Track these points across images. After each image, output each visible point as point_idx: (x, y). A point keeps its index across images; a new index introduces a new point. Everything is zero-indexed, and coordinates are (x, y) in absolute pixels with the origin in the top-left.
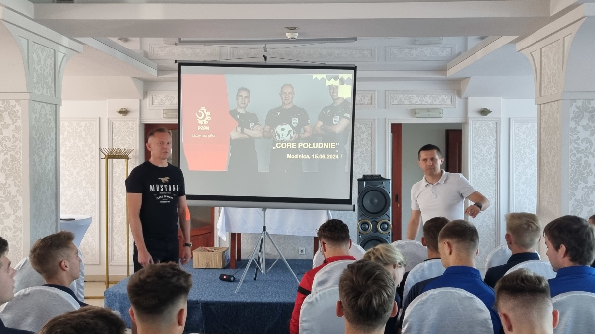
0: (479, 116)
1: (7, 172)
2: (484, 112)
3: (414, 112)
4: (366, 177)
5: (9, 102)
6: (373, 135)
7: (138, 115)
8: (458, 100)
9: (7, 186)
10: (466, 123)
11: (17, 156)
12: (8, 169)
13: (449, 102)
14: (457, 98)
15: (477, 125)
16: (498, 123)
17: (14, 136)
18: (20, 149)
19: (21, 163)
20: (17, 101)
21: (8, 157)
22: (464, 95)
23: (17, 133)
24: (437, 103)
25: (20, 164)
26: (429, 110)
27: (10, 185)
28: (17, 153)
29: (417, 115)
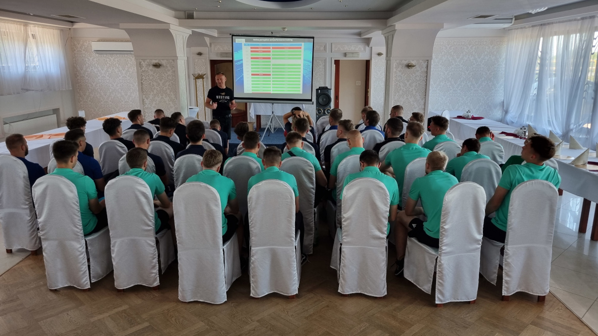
0: (377, 56)
2: (380, 54)
3: (345, 55)
4: (320, 88)
6: (325, 66)
13: (363, 49)
14: (367, 47)
15: (376, 61)
20: (172, 60)
22: (370, 46)
24: (357, 49)
26: (353, 53)
29: (347, 56)
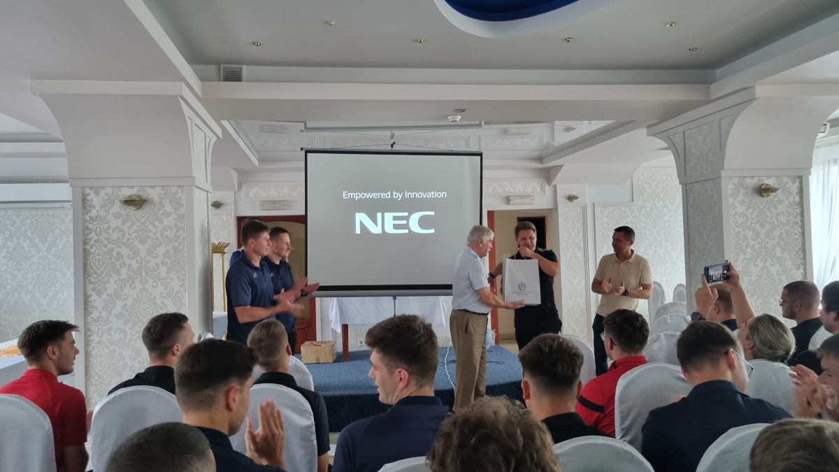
0: (567, 201)
1: (169, 265)
2: (571, 198)
3: (508, 200)
5: (170, 189)
7: (233, 207)
8: (548, 189)
9: (169, 280)
10: (556, 209)
11: (180, 247)
12: (169, 261)
13: (539, 189)
14: (547, 186)
15: (566, 210)
16: (584, 208)
17: (176, 225)
18: (184, 239)
19: (186, 254)
20: (179, 186)
21: (170, 248)
22: (553, 184)
23: (179, 222)
24: (528, 190)
25: (184, 256)
26: (522, 197)
27: (172, 279)
28: (180, 245)
29: (511, 202)
